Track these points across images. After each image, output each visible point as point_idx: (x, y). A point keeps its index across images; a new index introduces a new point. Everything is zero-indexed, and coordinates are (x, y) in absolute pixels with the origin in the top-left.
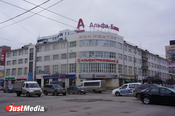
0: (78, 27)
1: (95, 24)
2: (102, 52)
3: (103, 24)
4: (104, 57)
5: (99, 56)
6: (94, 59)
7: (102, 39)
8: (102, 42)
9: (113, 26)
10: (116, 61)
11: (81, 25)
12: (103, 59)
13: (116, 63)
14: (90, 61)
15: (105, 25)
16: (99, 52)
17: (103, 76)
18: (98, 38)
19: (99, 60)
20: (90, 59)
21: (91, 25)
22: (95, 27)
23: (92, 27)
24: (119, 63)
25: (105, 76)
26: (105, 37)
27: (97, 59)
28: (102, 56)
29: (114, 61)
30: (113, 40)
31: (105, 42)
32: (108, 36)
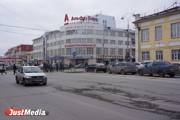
0: (65, 21)
1: (75, 18)
2: (80, 39)
3: (81, 17)
4: (82, 42)
5: (78, 42)
6: (74, 44)
7: (80, 28)
8: (81, 31)
9: (91, 17)
10: (93, 45)
11: (66, 19)
12: (81, 44)
13: (93, 47)
14: (72, 46)
15: (82, 17)
16: (78, 39)
17: (80, 57)
18: (77, 29)
19: (78, 45)
20: (72, 45)
21: (73, 19)
22: (75, 19)
23: (73, 20)
24: (96, 47)
25: (82, 57)
26: (83, 27)
27: (76, 45)
28: (80, 42)
29: (92, 45)
30: (91, 29)
31: (83, 31)
32: (85, 26)
